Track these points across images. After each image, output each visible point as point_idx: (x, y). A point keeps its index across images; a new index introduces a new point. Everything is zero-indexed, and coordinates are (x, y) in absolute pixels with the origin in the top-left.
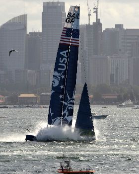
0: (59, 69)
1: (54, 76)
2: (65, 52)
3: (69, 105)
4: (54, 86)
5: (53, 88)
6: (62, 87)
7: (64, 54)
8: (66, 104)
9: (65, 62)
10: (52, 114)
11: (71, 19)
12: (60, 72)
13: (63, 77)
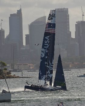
0: (44, 47)
1: (42, 51)
2: (48, 37)
3: (50, 68)
4: (42, 57)
5: (42, 58)
6: (46, 57)
7: (47, 38)
8: (49, 67)
9: (48, 43)
10: (41, 73)
11: (51, 17)
12: (45, 49)
13: (47, 51)
